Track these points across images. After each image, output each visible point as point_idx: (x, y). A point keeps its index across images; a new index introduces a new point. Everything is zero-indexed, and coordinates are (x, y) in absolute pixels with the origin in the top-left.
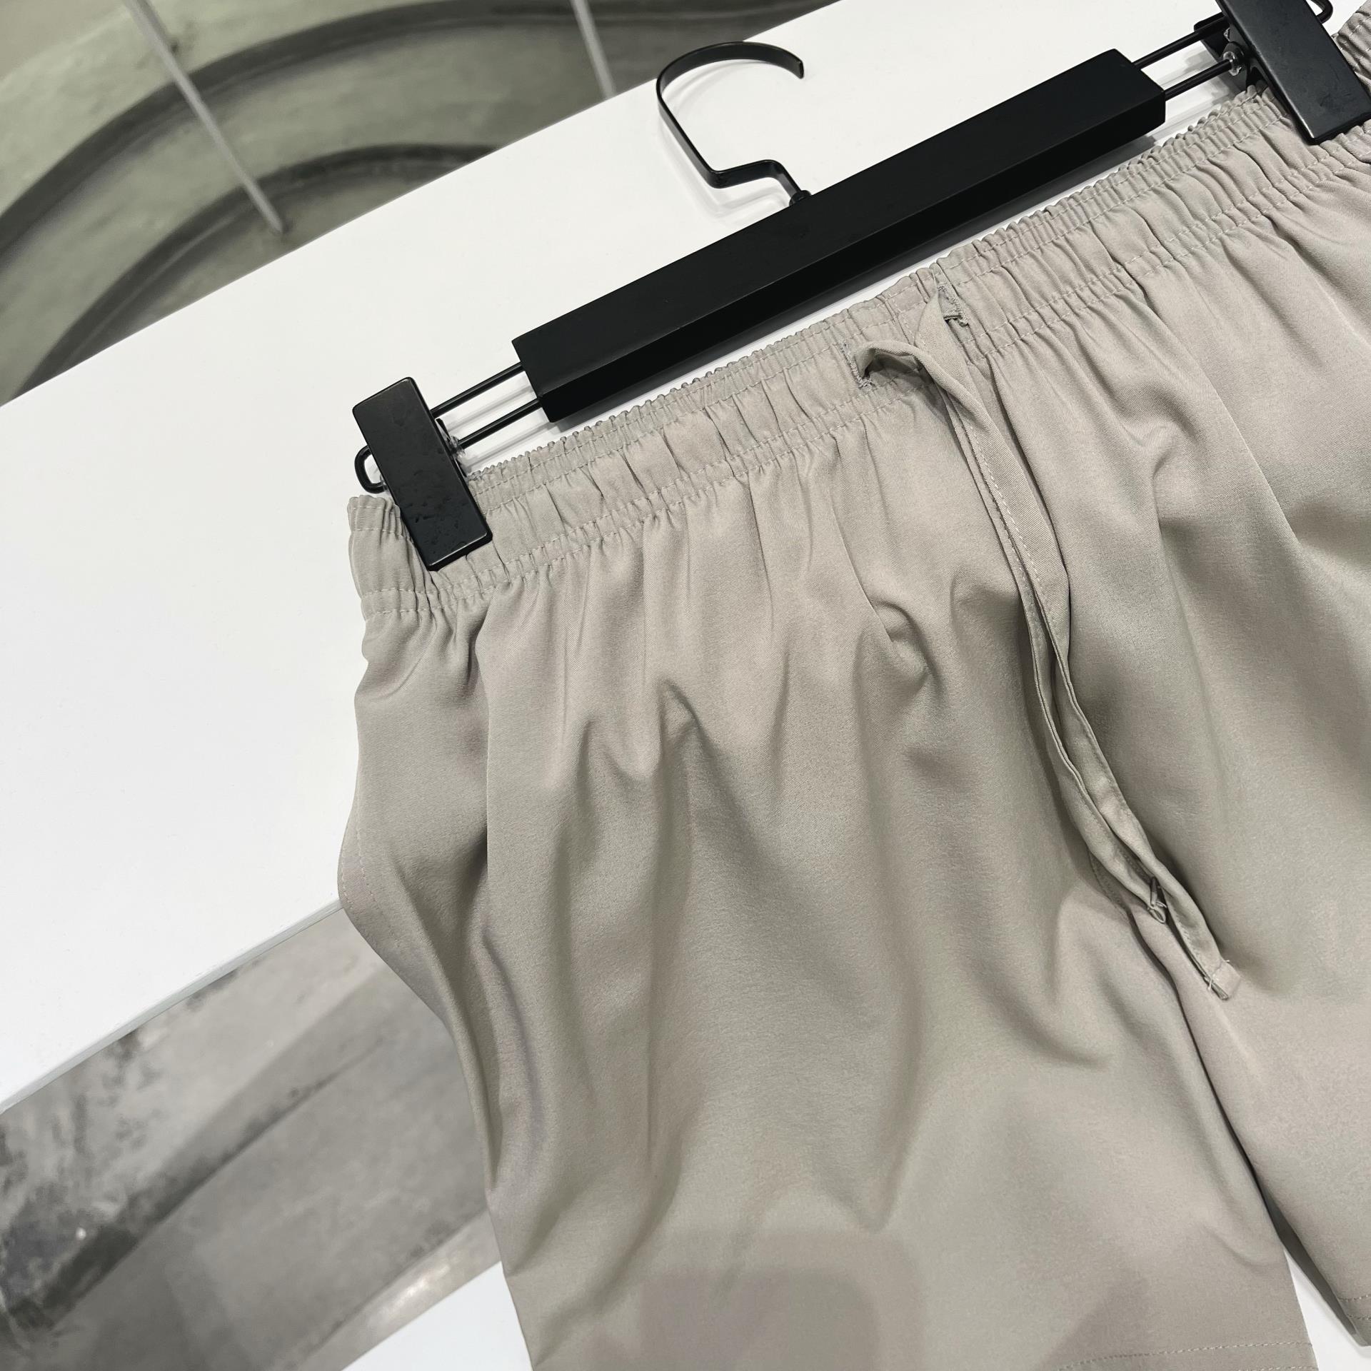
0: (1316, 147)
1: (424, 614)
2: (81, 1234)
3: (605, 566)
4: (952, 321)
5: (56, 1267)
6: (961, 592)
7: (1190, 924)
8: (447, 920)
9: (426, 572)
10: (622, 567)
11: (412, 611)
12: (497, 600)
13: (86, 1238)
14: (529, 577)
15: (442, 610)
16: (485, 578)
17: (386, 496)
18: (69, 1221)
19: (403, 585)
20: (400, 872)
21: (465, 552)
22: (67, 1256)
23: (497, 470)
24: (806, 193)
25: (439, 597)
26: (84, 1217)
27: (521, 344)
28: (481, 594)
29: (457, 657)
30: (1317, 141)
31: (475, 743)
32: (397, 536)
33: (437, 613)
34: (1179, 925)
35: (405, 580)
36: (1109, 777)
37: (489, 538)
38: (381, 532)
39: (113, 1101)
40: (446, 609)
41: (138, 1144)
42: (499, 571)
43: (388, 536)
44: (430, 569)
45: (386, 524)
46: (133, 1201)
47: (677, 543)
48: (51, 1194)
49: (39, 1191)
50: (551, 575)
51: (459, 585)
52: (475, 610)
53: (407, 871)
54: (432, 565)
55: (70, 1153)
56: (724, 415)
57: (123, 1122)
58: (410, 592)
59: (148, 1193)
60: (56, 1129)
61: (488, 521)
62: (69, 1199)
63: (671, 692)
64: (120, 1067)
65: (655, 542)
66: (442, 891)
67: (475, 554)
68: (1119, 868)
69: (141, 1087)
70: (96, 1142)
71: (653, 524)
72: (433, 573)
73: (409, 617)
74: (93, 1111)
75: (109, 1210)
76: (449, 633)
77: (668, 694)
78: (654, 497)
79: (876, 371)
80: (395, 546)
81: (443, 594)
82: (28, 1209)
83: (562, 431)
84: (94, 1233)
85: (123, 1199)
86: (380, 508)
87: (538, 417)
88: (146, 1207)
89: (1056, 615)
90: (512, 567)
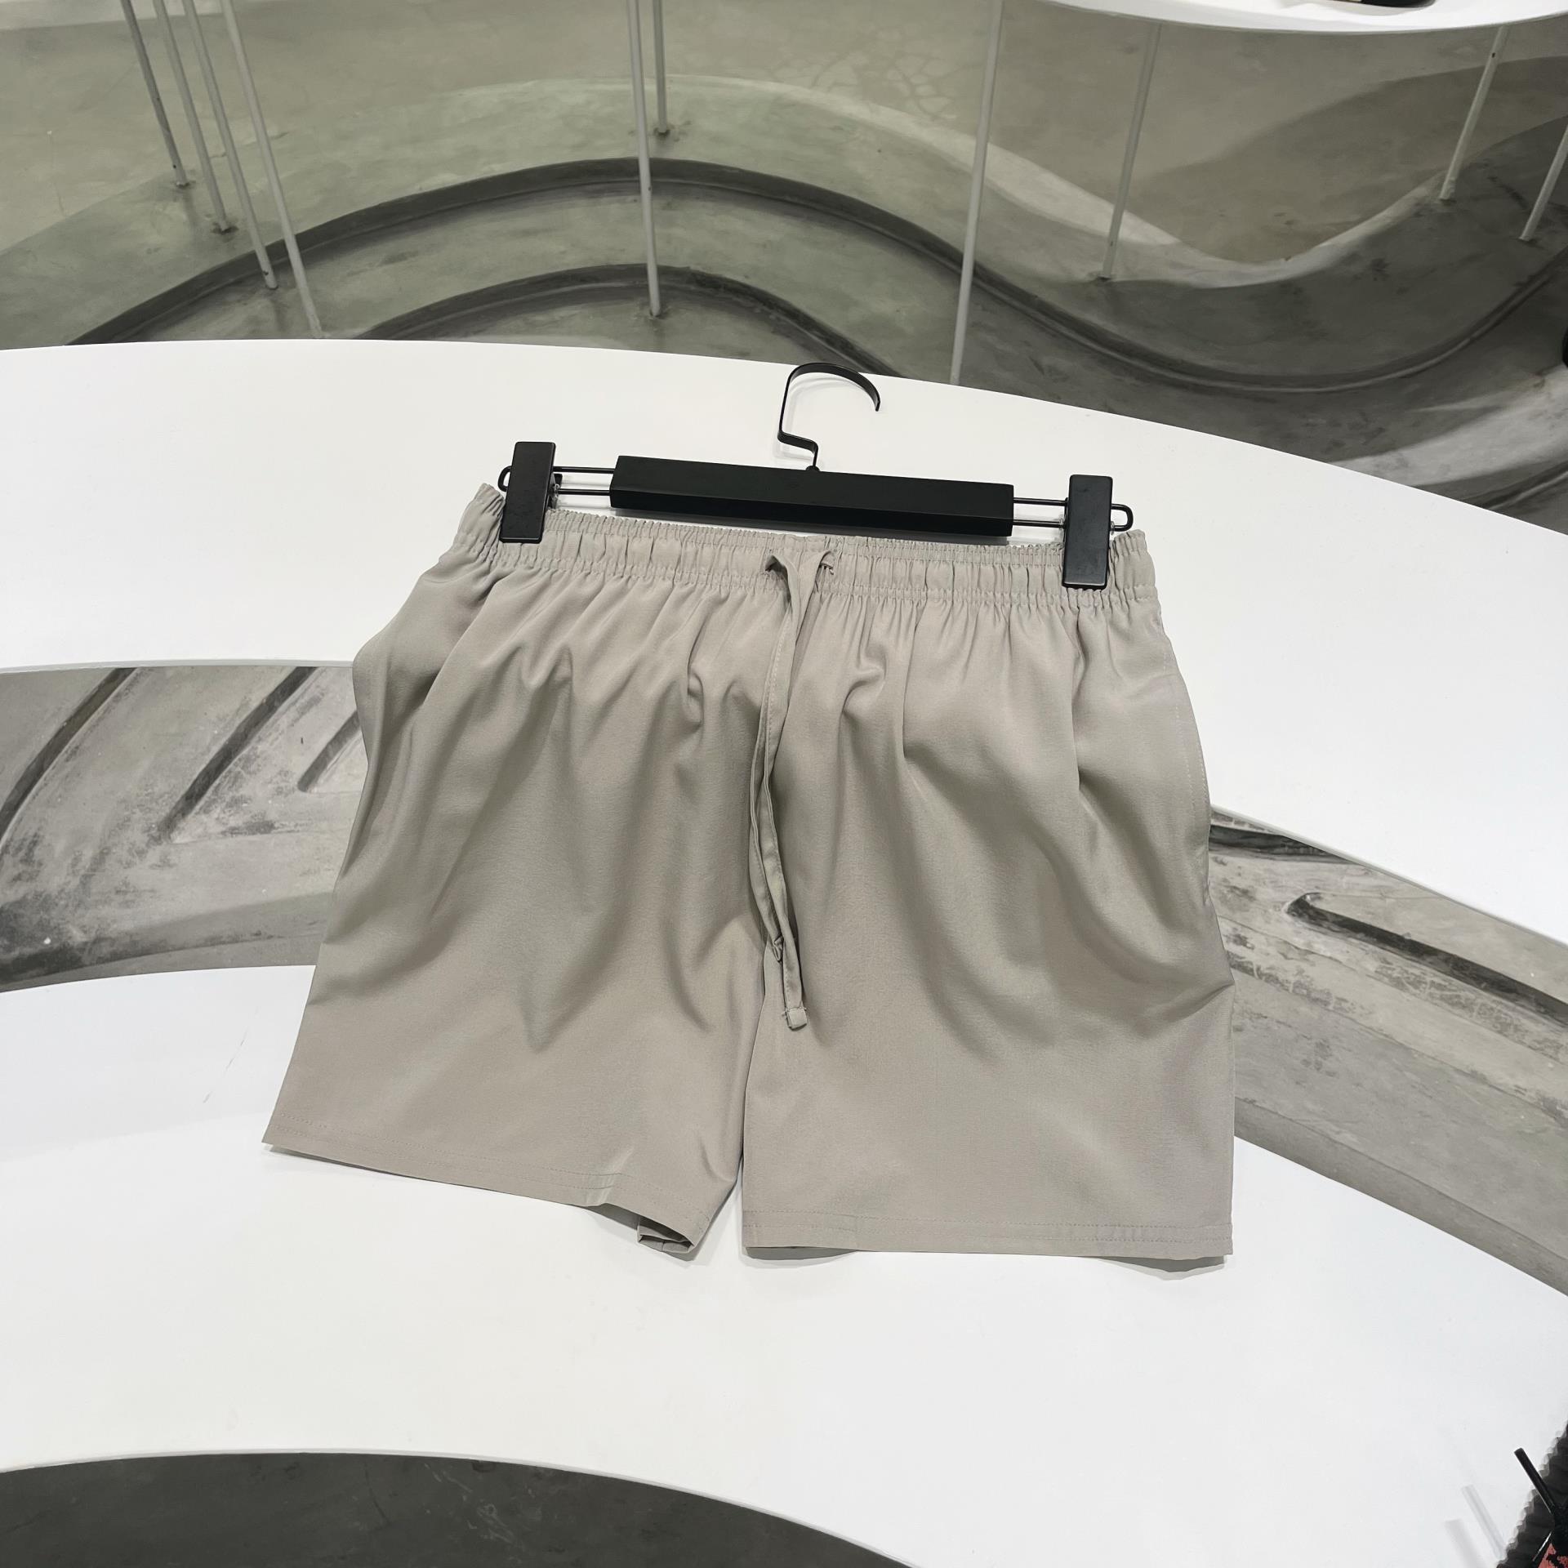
0: (1064, 589)
1: (481, 557)
2: (47, 941)
3: (581, 583)
4: (827, 568)
5: (16, 953)
6: (735, 691)
7: (790, 969)
8: (399, 706)
9: (497, 539)
10: (588, 589)
11: (477, 553)
12: (521, 570)
13: (47, 945)
14: (544, 570)
15: (491, 562)
16: (523, 559)
17: (504, 494)
18: (45, 928)
19: (481, 538)
20: (389, 664)
21: (523, 542)
22: (28, 950)
23: (566, 513)
24: (817, 469)
25: (495, 555)
26: (56, 931)
27: (622, 460)
28: (515, 565)
29: (482, 584)
30: (1068, 586)
31: (463, 626)
32: (494, 514)
33: (488, 561)
34: (784, 966)
35: (483, 536)
36: (774, 844)
37: (538, 542)
38: (487, 508)
39: (129, 865)
40: (494, 562)
41: (127, 904)
42: (532, 559)
43: (489, 512)
44: (500, 539)
45: (493, 504)
46: (98, 941)
47: (621, 593)
48: (45, 902)
49: (37, 895)
50: (554, 575)
51: (509, 555)
52: (506, 570)
53: (393, 668)
54: (504, 537)
55: (75, 882)
56: (691, 549)
57: (126, 884)
58: (482, 544)
59: (113, 941)
60: (76, 860)
61: (544, 534)
62: (54, 913)
63: (565, 655)
64: (148, 845)
65: (612, 586)
66: (404, 691)
67: (527, 545)
68: (764, 908)
69: (152, 867)
70: (98, 885)
71: (618, 578)
72: (501, 543)
73: (472, 554)
74: (110, 862)
75: (77, 937)
76: (487, 572)
77: (566, 656)
78: (628, 567)
79: (775, 570)
80: (489, 518)
81: (498, 555)
82: (20, 903)
83: (617, 515)
84: (56, 945)
85: (93, 935)
86: (494, 496)
87: (606, 501)
88: (105, 949)
89: (773, 727)
90: (539, 561)
